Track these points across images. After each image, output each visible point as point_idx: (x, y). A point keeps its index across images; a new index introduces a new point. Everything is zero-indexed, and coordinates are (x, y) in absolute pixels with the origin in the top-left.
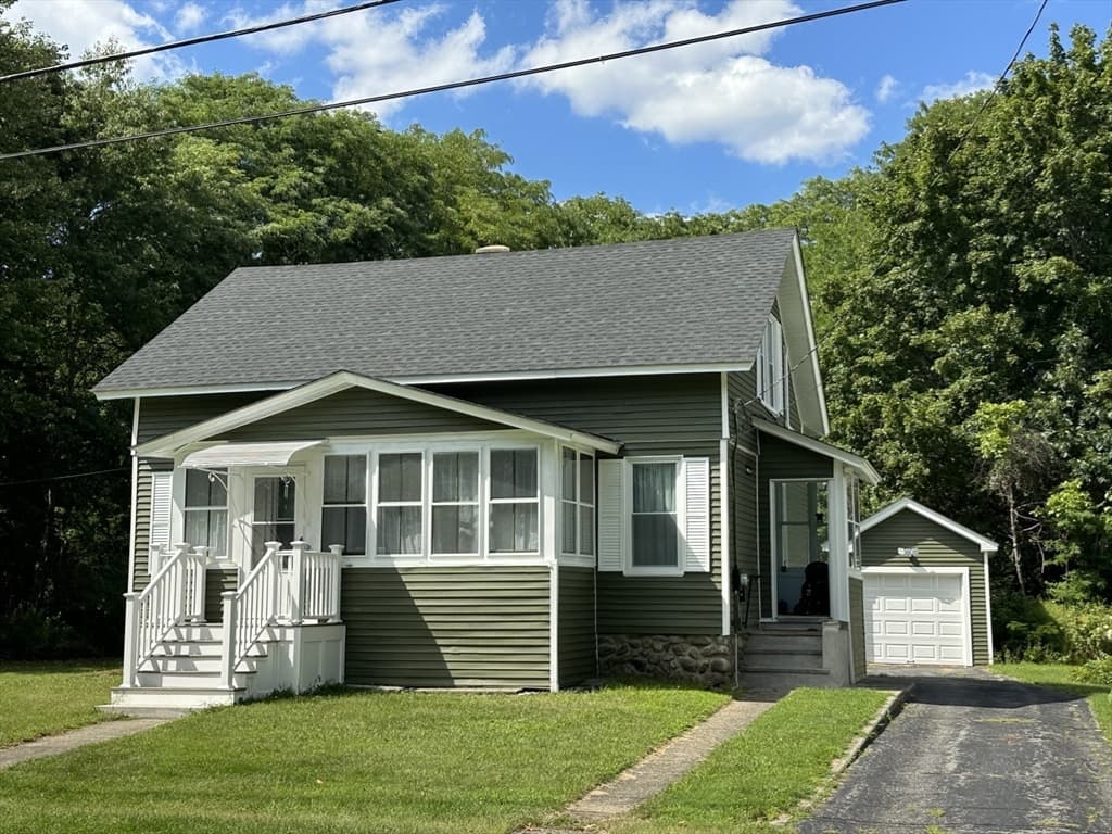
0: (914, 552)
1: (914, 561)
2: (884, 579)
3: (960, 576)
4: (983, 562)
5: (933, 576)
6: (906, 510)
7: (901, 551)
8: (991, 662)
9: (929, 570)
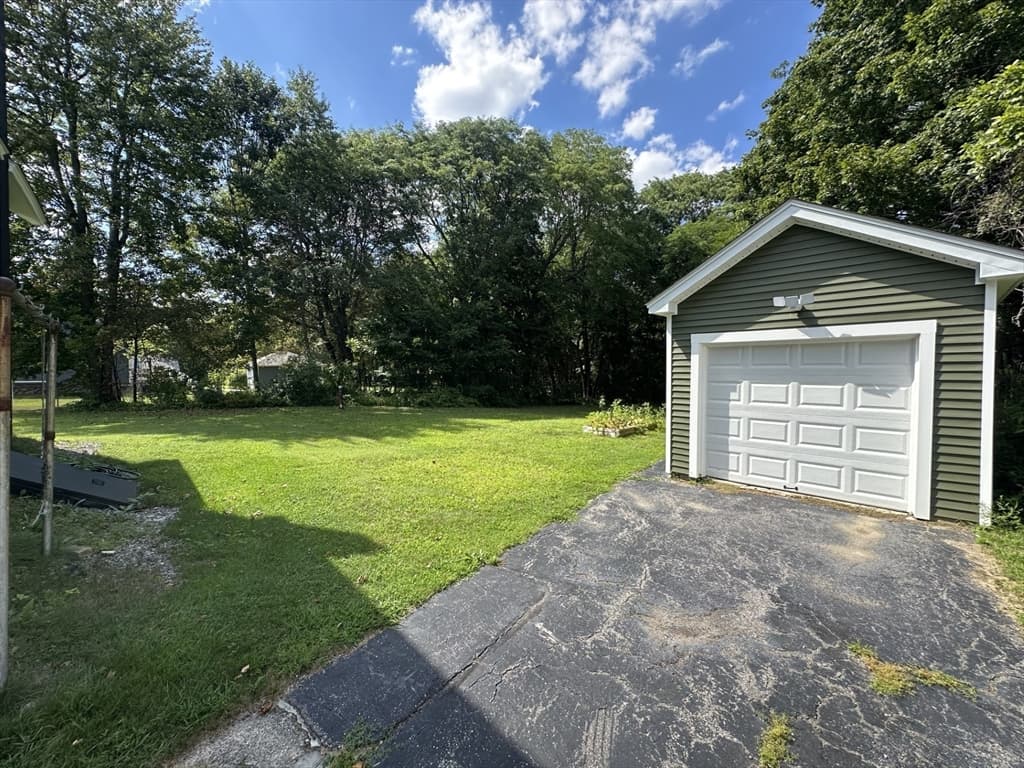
0: (802, 301)
1: (806, 318)
2: (750, 350)
3: (914, 339)
4: (982, 307)
5: (847, 343)
6: (798, 230)
7: (779, 301)
8: (985, 521)
9: (837, 332)
